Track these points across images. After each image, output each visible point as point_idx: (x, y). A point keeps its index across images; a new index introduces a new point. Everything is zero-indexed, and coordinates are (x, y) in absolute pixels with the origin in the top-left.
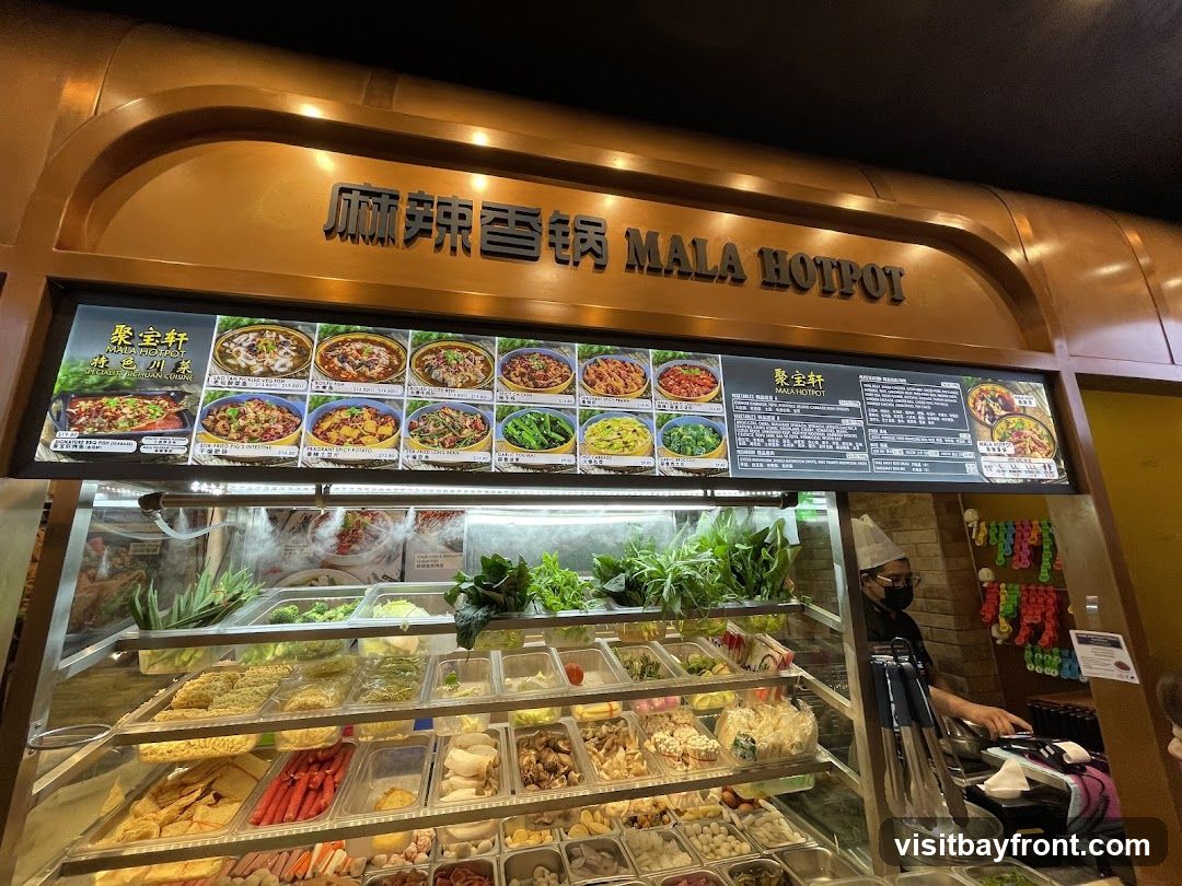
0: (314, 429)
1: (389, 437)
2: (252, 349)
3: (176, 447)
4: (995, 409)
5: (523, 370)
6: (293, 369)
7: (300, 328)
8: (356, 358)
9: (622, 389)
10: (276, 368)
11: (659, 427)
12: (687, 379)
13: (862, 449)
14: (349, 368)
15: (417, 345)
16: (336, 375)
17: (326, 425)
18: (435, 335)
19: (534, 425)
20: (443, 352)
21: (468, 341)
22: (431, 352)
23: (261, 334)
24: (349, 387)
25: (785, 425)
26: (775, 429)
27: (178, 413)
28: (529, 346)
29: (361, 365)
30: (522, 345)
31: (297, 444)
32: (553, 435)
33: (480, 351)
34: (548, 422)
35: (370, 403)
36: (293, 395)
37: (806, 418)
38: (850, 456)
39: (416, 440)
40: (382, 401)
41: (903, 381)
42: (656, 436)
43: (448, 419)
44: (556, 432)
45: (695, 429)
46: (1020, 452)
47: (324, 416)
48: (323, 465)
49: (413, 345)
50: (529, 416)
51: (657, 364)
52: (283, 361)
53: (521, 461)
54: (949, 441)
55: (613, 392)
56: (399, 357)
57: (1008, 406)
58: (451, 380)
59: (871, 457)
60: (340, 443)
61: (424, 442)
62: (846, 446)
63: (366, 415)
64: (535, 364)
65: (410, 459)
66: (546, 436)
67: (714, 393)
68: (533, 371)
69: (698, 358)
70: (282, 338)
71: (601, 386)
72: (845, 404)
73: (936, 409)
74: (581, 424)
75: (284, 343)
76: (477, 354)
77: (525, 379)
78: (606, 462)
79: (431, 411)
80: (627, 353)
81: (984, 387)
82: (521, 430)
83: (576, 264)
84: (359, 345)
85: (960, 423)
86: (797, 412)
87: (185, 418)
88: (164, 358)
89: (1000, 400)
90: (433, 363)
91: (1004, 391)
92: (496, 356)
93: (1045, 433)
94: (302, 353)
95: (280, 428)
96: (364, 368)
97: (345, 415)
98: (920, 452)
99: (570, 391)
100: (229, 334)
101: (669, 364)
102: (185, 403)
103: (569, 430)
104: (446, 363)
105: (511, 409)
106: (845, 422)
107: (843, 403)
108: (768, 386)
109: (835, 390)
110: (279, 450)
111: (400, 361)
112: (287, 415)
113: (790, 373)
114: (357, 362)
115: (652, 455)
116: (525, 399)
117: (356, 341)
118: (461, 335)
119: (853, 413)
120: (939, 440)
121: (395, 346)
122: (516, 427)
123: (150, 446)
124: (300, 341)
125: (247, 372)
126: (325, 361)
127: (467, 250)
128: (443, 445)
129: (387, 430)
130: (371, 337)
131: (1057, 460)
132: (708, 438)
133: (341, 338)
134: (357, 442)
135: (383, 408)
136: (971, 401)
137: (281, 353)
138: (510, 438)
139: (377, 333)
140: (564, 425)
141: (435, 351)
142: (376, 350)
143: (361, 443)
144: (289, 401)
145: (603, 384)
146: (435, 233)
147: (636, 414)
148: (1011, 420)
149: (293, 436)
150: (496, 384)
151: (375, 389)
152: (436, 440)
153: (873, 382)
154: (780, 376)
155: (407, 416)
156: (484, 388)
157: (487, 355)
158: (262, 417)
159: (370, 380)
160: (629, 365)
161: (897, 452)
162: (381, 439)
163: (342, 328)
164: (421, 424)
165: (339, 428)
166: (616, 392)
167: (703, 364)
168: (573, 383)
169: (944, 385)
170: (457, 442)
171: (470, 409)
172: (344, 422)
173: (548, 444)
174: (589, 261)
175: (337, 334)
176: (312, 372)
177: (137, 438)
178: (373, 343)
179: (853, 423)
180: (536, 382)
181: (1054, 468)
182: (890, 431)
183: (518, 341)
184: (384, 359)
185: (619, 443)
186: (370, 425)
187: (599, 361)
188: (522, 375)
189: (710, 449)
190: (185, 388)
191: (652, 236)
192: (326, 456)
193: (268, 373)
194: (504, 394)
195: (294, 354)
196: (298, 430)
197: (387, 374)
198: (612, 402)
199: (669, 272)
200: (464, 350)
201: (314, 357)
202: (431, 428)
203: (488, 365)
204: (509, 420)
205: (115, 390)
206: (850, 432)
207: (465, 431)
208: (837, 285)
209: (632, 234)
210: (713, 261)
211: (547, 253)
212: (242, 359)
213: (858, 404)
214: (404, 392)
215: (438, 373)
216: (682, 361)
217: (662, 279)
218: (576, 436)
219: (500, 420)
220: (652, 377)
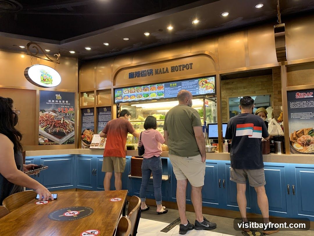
2: (125, 91)
3: (122, 100)
4: (204, 83)
7: (128, 89)
8: (132, 91)
12: (160, 87)
15: (136, 89)
16: (131, 93)
17: (131, 97)
18: (138, 87)
25: (171, 91)
26: (170, 92)
35: (133, 95)
39: (137, 98)
41: (188, 82)
42: (157, 94)
44: (148, 95)
45: (161, 93)
46: (207, 89)
48: (131, 101)
50: (145, 94)
51: (157, 86)
53: (145, 99)
57: (206, 82)
58: (139, 91)
60: (132, 99)
64: (146, 88)
67: (163, 88)
71: (151, 90)
72: (179, 87)
73: (193, 85)
74: (150, 94)
76: (141, 88)
78: (152, 98)
79: (138, 95)
80: (154, 85)
81: (202, 80)
85: (197, 87)
86: (173, 89)
87: (122, 98)
88: (120, 93)
91: (206, 80)
93: (213, 85)
94: (128, 91)
95: (128, 98)
99: (149, 91)
106: (179, 89)
108: (169, 86)
109: (178, 85)
110: (128, 100)
115: (156, 96)
119: (180, 88)
120: (193, 90)
125: (125, 94)
126: (130, 91)
127: (140, 77)
129: (135, 97)
130: (133, 88)
131: (214, 89)
136: (199, 82)
138: (144, 97)
141: (138, 89)
144: (128, 96)
146: (137, 76)
147: (155, 92)
148: (206, 84)
151: (134, 93)
153: (183, 83)
154: (171, 85)
160: (154, 87)
167: (162, 85)
169: (195, 81)
170: (140, 98)
173: (147, 97)
174: (151, 75)
175: (131, 89)
176: (129, 93)
177: (120, 100)
180: (146, 90)
181: (213, 91)
183: (144, 86)
184: (134, 90)
185: (153, 96)
187: (152, 87)
189: (162, 95)
190: (122, 95)
191: (158, 69)
193: (127, 93)
194: (144, 92)
198: (153, 91)
199: (159, 73)
205: (118, 96)
207: (140, 96)
208: (181, 69)
209: (156, 70)
210: (165, 70)
211: (147, 75)
212: (125, 92)
213: (181, 86)
214: (136, 93)
215: (138, 91)
216: (160, 85)
217: (159, 75)
218: (149, 96)
219: (143, 95)
220: (157, 88)
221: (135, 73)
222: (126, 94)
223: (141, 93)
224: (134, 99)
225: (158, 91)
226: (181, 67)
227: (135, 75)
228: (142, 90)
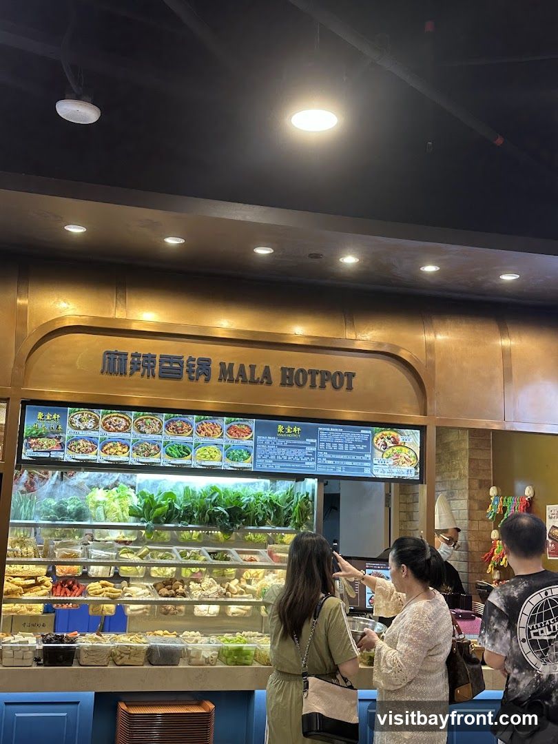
0: (102, 449)
1: (126, 452)
2: (80, 420)
3: (60, 455)
4: (388, 443)
5: (174, 427)
6: (94, 427)
7: (95, 412)
8: (114, 423)
9: (212, 434)
10: (88, 427)
11: (225, 450)
12: (239, 430)
13: (313, 461)
14: (112, 427)
15: (135, 418)
16: (108, 430)
17: (105, 448)
18: (142, 413)
19: (177, 449)
20: (144, 420)
21: (154, 415)
22: (140, 420)
23: (83, 414)
24: (112, 434)
25: (279, 450)
26: (274, 451)
27: (60, 444)
28: (176, 417)
30: (174, 417)
31: (96, 454)
32: (184, 452)
33: (158, 419)
34: (182, 447)
35: (119, 440)
36: (94, 437)
37: (290, 446)
38: (307, 463)
39: (135, 454)
40: (124, 439)
41: (341, 430)
42: (224, 453)
43: (146, 446)
44: (185, 451)
45: (240, 451)
46: (396, 464)
47: (105, 445)
48: (105, 462)
49: (134, 418)
50: (175, 445)
51: (227, 424)
52: (90, 425)
53: (171, 462)
54: (359, 458)
56: (129, 422)
57: (396, 443)
58: (147, 431)
59: (317, 463)
60: (110, 454)
61: (138, 454)
62: (306, 459)
63: (119, 445)
64: (178, 424)
66: (181, 453)
67: (251, 434)
68: (177, 427)
69: (245, 421)
70: (90, 416)
71: (203, 433)
72: (309, 441)
73: (354, 443)
74: (194, 448)
75: (90, 418)
76: (157, 421)
77: (174, 431)
78: (203, 464)
79: (140, 443)
80: (215, 419)
81: (384, 433)
82: (172, 450)
83: (197, 380)
84: (115, 418)
85: (367, 450)
86: (286, 444)
87: (62, 445)
88: (53, 424)
89: (392, 439)
90: (141, 424)
91: (395, 434)
92: (163, 421)
93: (413, 455)
94: (97, 421)
95: (91, 449)
96: (117, 427)
98: (342, 463)
99: (191, 435)
100: (72, 415)
101: (232, 424)
102: (61, 440)
103: (189, 451)
104: (146, 424)
105: (168, 442)
106: (308, 448)
107: (307, 440)
108: (274, 433)
109: (305, 434)
110: (91, 456)
111: (129, 424)
112: (93, 444)
113: (285, 426)
115: (221, 461)
116: (174, 438)
117: (114, 416)
118: (150, 413)
119: (312, 445)
120: (353, 457)
121: (127, 418)
122: (170, 449)
123: (53, 455)
124: (95, 417)
125: (79, 428)
126: (104, 424)
127: (154, 376)
128: (144, 456)
129: (125, 450)
130: (119, 415)
131: (416, 468)
132: (245, 455)
133: (109, 415)
135: (124, 442)
136: (375, 439)
137: (90, 421)
138: (168, 454)
139: (122, 413)
140: (188, 449)
141: (142, 420)
142: (121, 420)
143: (117, 454)
144: (93, 439)
146: (142, 370)
147: (217, 444)
148: (395, 448)
149: (95, 452)
150: (163, 433)
151: (121, 435)
152: (142, 454)
153: (323, 429)
154: (280, 428)
155: (132, 445)
156: (159, 434)
157: (160, 421)
158: (85, 445)
159: (120, 431)
160: (215, 424)
161: (330, 462)
162: (123, 453)
163: (109, 411)
164: (137, 448)
165: (110, 449)
166: (209, 435)
167: (247, 423)
168: (192, 432)
169: (362, 431)
170: (149, 455)
171: (154, 442)
172: (111, 447)
173: (181, 456)
174: (202, 378)
175: (107, 414)
176: (100, 429)
177: (49, 452)
178: (120, 417)
179: (313, 449)
180: (178, 431)
181: (413, 472)
182: (329, 453)
183: (172, 415)
184: (124, 423)
185: (209, 456)
186: (120, 448)
187: (203, 422)
188: (173, 429)
189: (245, 459)
190: (61, 435)
191: (231, 365)
192: (106, 459)
193: (86, 429)
194: (168, 436)
195: (94, 422)
196: (96, 450)
197: (125, 429)
198: (207, 440)
199: (237, 381)
200: (152, 419)
201: (100, 423)
202: (140, 450)
203: (160, 425)
204: (168, 446)
205: (41, 436)
206: (309, 453)
207: (152, 451)
208: (318, 383)
209: (222, 364)
210: (259, 374)
211: (185, 375)
212: (77, 424)
213: (315, 441)
214: (132, 435)
215: (142, 429)
216: (237, 422)
217: (234, 385)
218: (192, 453)
219: (164, 447)
220: (224, 429)
221: (130, 359)
222: (82, 433)
223: (155, 437)
224: (122, 458)
225: (227, 440)
226: (318, 378)
227: (129, 366)
228: (160, 427)
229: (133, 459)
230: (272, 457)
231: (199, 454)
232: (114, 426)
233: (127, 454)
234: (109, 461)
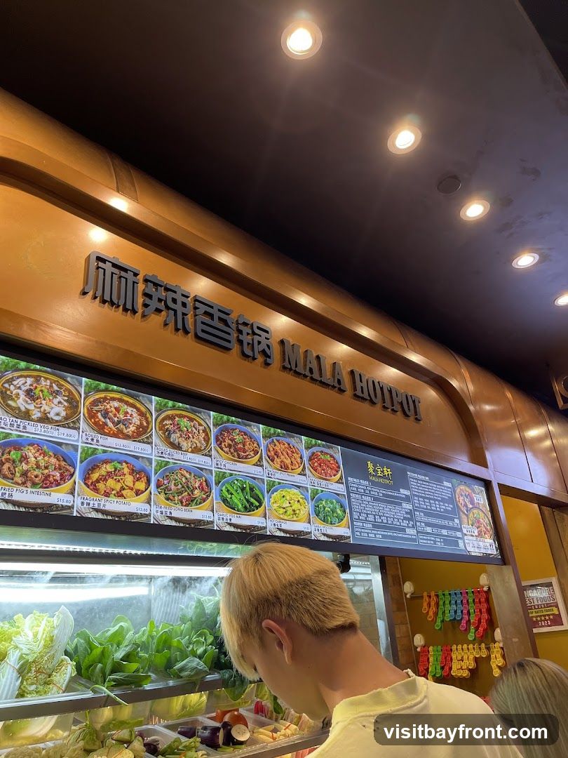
0: (86, 479)
1: (143, 492)
4: (467, 503)
5: (230, 442)
6: (66, 418)
7: (69, 379)
8: (115, 415)
9: (290, 466)
10: (51, 415)
11: (312, 500)
12: (324, 462)
13: (413, 527)
14: (110, 425)
15: (159, 410)
16: (101, 429)
17: (95, 476)
18: (170, 403)
19: (239, 491)
20: (177, 419)
21: (194, 412)
22: (168, 418)
23: (37, 380)
24: (112, 441)
25: (376, 505)
26: (371, 507)
28: (232, 422)
29: (119, 422)
30: (228, 420)
31: (72, 492)
32: (252, 500)
33: (202, 422)
34: (248, 488)
35: (128, 459)
36: (67, 444)
37: (385, 500)
38: (408, 531)
39: (162, 497)
40: (137, 457)
41: (427, 479)
42: (308, 507)
43: (184, 479)
44: (253, 498)
45: (331, 503)
46: (480, 534)
47: (94, 467)
48: (94, 515)
49: (156, 410)
50: (236, 482)
51: (307, 448)
52: (57, 409)
53: (234, 521)
54: (450, 523)
55: (284, 468)
56: (147, 419)
57: (472, 502)
58: (185, 445)
59: (418, 532)
60: (107, 495)
61: (168, 499)
62: (405, 523)
63: (126, 470)
64: (238, 438)
65: (159, 513)
66: (248, 501)
67: (338, 476)
68: (236, 443)
69: (329, 447)
70: (55, 388)
71: (278, 463)
73: (443, 501)
74: (268, 492)
75: (57, 393)
76: (200, 425)
77: (232, 450)
78: (284, 527)
79: (172, 471)
80: (290, 437)
81: (461, 487)
82: (232, 494)
83: (254, 359)
84: (116, 404)
85: (454, 512)
86: (381, 495)
89: (469, 497)
90: (171, 428)
91: (469, 491)
92: (212, 427)
93: (488, 521)
94: (73, 405)
95: (57, 475)
96: (121, 426)
97: (110, 468)
99: (260, 464)
100: (8, 375)
101: (313, 450)
103: (261, 497)
104: (180, 429)
105: (224, 475)
106: (404, 505)
107: (402, 491)
108: (365, 475)
109: (397, 481)
110: (57, 497)
111: (148, 423)
112: (63, 463)
113: (375, 465)
114: (116, 419)
115: (309, 523)
116: (233, 467)
117: (113, 399)
118: (188, 406)
119: (407, 499)
120: (447, 523)
121: (143, 409)
122: (228, 491)
124: (70, 392)
125: (26, 416)
126: (91, 415)
127: (185, 332)
128: (182, 502)
129: (141, 485)
130: (126, 398)
131: (494, 541)
132: (338, 511)
133: (102, 395)
134: (120, 495)
135: (138, 464)
136: (457, 496)
137: (56, 401)
138: (225, 501)
140: (258, 492)
141: (171, 418)
142: (130, 410)
143: (122, 496)
144: (64, 449)
145: (279, 460)
146: (164, 313)
147: (299, 487)
148: (474, 511)
149: (69, 484)
150: (213, 452)
151: (131, 446)
152: (176, 498)
153: (414, 476)
154: (370, 467)
155: (156, 473)
156: (206, 455)
157: (205, 425)
158: (42, 464)
159: (127, 437)
160: (292, 447)
161: (429, 530)
162: (138, 493)
163: (103, 385)
164: (166, 482)
165: (105, 480)
166: (286, 468)
167: (331, 452)
168: (261, 457)
169: (445, 484)
170: (190, 502)
171: (199, 472)
172: (109, 474)
173: (249, 508)
175: (99, 391)
176: (82, 425)
178: (127, 403)
179: (407, 506)
180: (239, 454)
181: (494, 547)
182: (426, 514)
183: (225, 417)
184: (136, 420)
185: (290, 511)
186: (129, 480)
187: (275, 441)
188: (230, 446)
189: (340, 520)
191: (296, 348)
192: (96, 506)
193: (45, 419)
194: (217, 462)
195: (66, 404)
196: (72, 480)
197: (139, 434)
198: (285, 476)
199: (305, 377)
200: (191, 420)
201: (83, 410)
202: (173, 487)
203: (207, 435)
204: (223, 485)
206: (406, 513)
207: (196, 492)
209: (285, 343)
211: (236, 347)
212: (21, 403)
213: (409, 493)
214: (152, 451)
215: (175, 437)
216: (320, 449)
217: (302, 382)
218: (265, 502)
219: (217, 484)
220: (305, 459)
221: (141, 287)
222: (33, 430)
223: (198, 459)
224: (134, 505)
225: (310, 481)
227: (140, 300)
228: (207, 440)
229: (159, 511)
230: (371, 518)
231: (275, 506)
232: (116, 424)
233: (144, 496)
234: (104, 512)
